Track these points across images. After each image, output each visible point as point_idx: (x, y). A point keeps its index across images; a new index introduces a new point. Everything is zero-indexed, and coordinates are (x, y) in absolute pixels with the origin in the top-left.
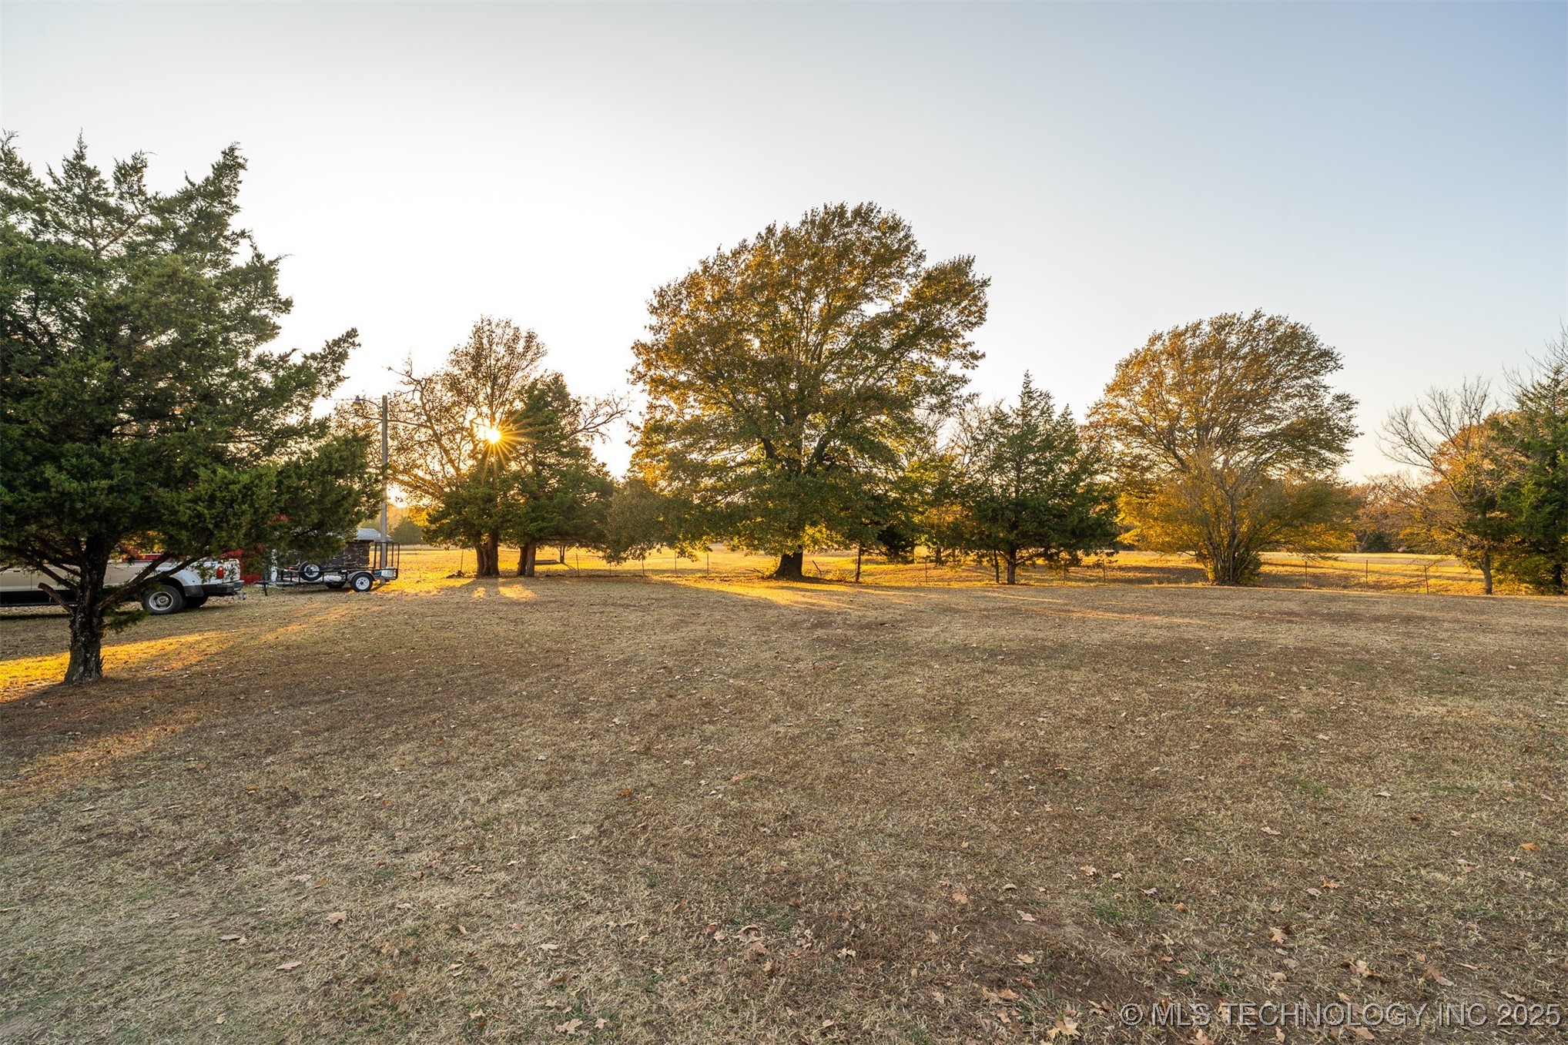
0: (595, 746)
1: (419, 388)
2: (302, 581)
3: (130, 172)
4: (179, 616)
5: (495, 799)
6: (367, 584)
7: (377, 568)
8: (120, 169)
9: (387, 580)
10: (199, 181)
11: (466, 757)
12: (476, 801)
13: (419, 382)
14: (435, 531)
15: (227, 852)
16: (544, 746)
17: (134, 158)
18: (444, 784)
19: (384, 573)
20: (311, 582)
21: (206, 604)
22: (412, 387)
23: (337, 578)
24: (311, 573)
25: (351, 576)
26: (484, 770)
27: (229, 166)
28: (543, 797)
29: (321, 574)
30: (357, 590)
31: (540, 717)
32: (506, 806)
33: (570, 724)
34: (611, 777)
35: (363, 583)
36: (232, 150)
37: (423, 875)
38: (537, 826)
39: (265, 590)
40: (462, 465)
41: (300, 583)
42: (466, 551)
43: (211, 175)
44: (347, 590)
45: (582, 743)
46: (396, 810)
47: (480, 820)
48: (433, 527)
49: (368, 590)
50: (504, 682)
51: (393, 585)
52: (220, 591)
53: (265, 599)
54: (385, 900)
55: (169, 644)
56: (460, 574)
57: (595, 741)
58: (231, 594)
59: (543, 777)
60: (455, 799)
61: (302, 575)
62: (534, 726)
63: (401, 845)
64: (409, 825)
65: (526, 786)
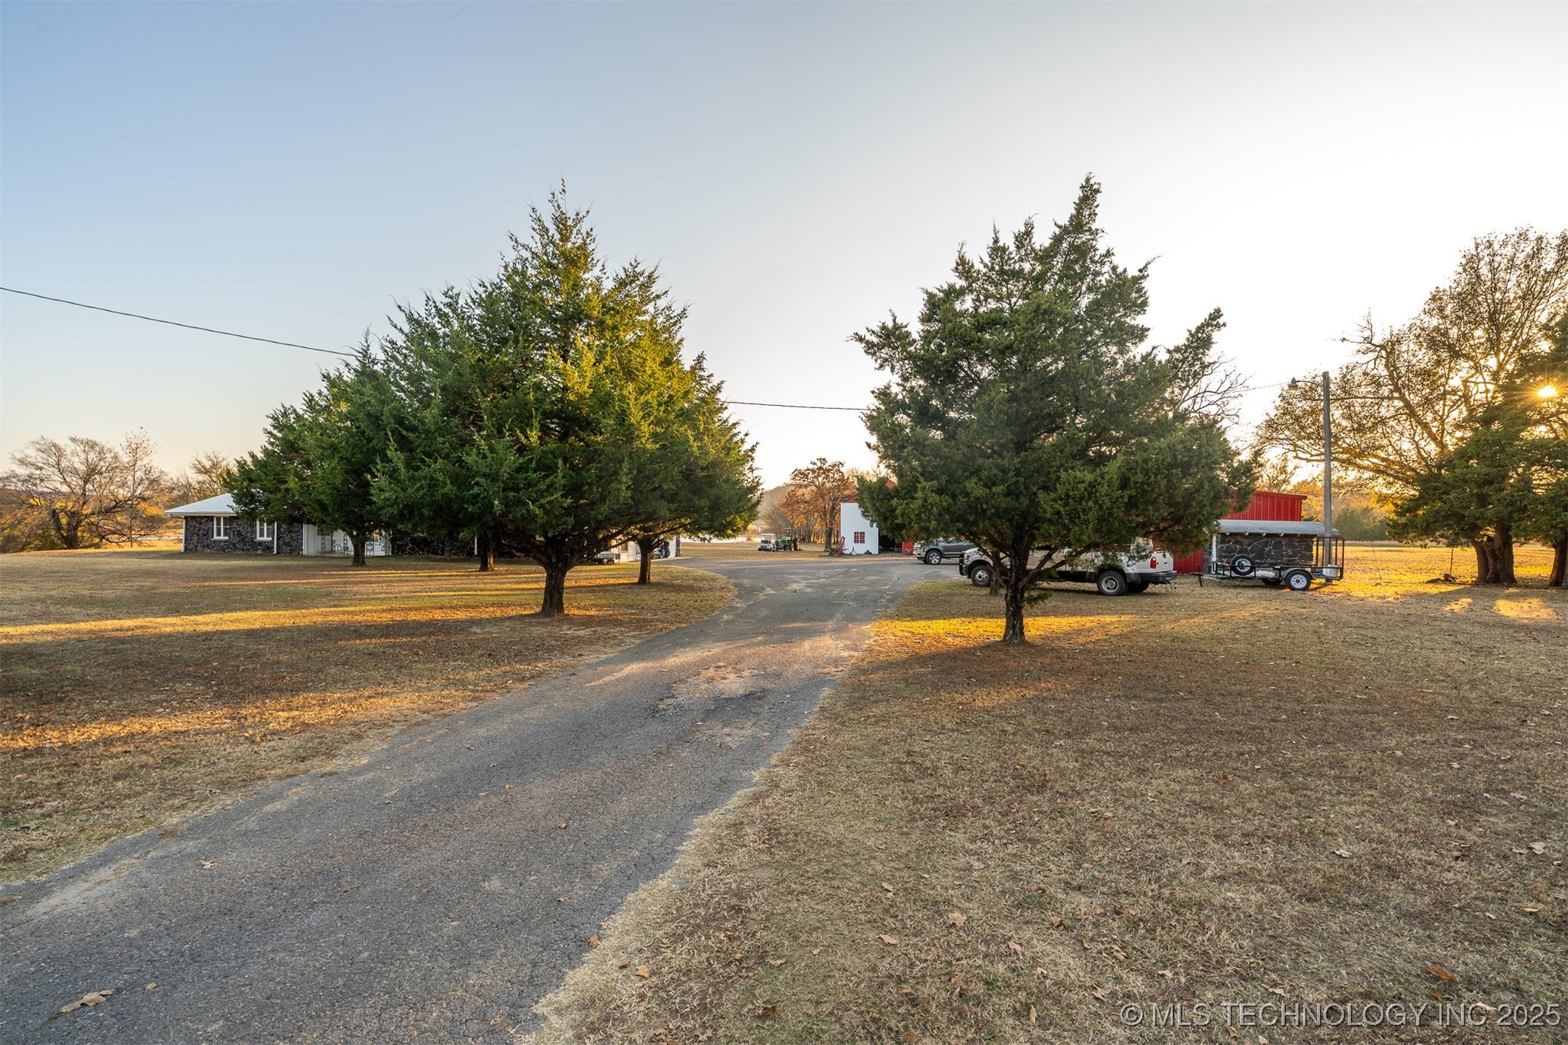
0: (1457, 872)
1: (1384, 353)
2: (1234, 574)
3: (1023, 238)
4: (1119, 599)
5: (1223, 879)
6: (1303, 584)
7: (1319, 565)
8: (1016, 238)
9: (1329, 580)
10: (1064, 221)
11: (1238, 811)
12: (1199, 869)
13: (1383, 347)
14: (1405, 526)
15: (954, 813)
16: (1361, 838)
17: (1026, 225)
18: (1185, 831)
19: (1325, 572)
20: (1243, 577)
21: (1148, 590)
22: (1372, 355)
23: (1270, 574)
24: (1243, 567)
25: (1284, 574)
26: (1245, 835)
27: (1089, 195)
28: (1292, 909)
29: (1253, 569)
30: (1293, 589)
31: (1394, 795)
32: (1233, 894)
33: (1436, 821)
34: (1438, 935)
35: (1299, 582)
36: (1088, 180)
37: (1061, 923)
38: (1245, 943)
39: (1201, 582)
40: (1447, 439)
41: (1231, 577)
42: (1457, 550)
43: (1074, 212)
44: (1283, 587)
45: (1434, 857)
46: (1108, 838)
47: (1180, 895)
48: (1403, 520)
49: (1306, 589)
50: (1380, 730)
51: (1340, 587)
52: (1156, 579)
53: (1198, 590)
54: (1009, 929)
55: (1088, 621)
56: (1448, 579)
57: (1460, 865)
58: (1163, 583)
59: (1316, 880)
60: (1179, 855)
61: (1233, 569)
62: (1370, 804)
63: (1080, 878)
64: (1105, 861)
65: (1281, 882)
